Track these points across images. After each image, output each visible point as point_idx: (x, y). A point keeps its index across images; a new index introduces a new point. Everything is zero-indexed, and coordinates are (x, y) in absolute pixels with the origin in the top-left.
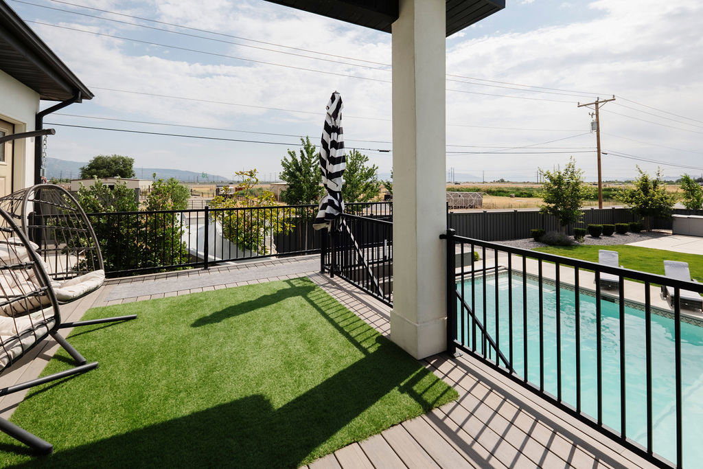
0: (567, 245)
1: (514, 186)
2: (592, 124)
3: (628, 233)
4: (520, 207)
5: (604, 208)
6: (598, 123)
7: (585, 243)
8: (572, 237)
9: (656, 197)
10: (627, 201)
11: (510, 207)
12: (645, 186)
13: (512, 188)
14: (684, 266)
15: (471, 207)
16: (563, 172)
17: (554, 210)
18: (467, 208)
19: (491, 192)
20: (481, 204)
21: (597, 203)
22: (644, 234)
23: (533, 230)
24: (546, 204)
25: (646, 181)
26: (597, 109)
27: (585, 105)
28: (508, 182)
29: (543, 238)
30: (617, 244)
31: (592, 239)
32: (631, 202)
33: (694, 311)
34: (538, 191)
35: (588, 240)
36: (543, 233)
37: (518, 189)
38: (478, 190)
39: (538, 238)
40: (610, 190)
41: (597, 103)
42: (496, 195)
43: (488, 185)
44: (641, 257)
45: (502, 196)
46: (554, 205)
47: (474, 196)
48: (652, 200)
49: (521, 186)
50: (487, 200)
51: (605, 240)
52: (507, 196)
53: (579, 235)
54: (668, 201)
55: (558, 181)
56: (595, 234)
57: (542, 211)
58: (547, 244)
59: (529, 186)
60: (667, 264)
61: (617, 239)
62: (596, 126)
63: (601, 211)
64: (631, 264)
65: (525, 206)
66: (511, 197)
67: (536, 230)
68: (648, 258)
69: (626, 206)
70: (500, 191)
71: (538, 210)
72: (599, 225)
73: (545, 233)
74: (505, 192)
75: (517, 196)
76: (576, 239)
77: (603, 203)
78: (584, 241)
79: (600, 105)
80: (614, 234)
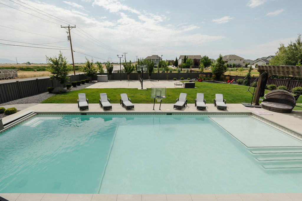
0: (64, 92)
1: (36, 65)
2: (68, 37)
3: (85, 83)
4: (40, 76)
5: (76, 74)
6: (70, 37)
7: (71, 90)
8: (66, 88)
9: (92, 69)
10: (84, 71)
11: (35, 76)
12: (89, 65)
13: (35, 67)
14: (105, 95)
15: (11, 78)
16: (58, 58)
17: (57, 77)
18: (7, 79)
19: (22, 69)
20: (17, 76)
21: (73, 72)
22: (90, 83)
23: (48, 88)
24: (52, 75)
25: (89, 63)
26: (69, 30)
27: (64, 27)
28: (32, 63)
29: (53, 91)
30: (83, 88)
31: (73, 88)
32: (85, 72)
33: (110, 110)
34: (48, 67)
35: (72, 89)
36: (52, 89)
37: (38, 67)
38: (14, 68)
39: (50, 91)
40: (77, 67)
41: (69, 27)
42: (26, 71)
43: (20, 65)
44: (91, 92)
45: (30, 71)
46: (56, 75)
47: (11, 72)
48: (91, 70)
49: (39, 66)
50: (20, 73)
51: (78, 88)
52: (33, 71)
53: (69, 87)
54: (96, 70)
55: (56, 63)
56: (75, 85)
57: (51, 78)
58: (56, 94)
59: (44, 65)
60: (101, 95)
61: (82, 86)
62: (69, 38)
63: (75, 76)
64: (89, 96)
65: (43, 76)
66: (35, 71)
67: (50, 88)
68: (93, 92)
69: (83, 73)
70: (28, 68)
71: (49, 77)
72: (76, 82)
73: (54, 88)
74: (31, 69)
75: (38, 71)
76: (67, 89)
77: (76, 72)
78: (71, 89)
79: (70, 28)
80: (81, 85)
